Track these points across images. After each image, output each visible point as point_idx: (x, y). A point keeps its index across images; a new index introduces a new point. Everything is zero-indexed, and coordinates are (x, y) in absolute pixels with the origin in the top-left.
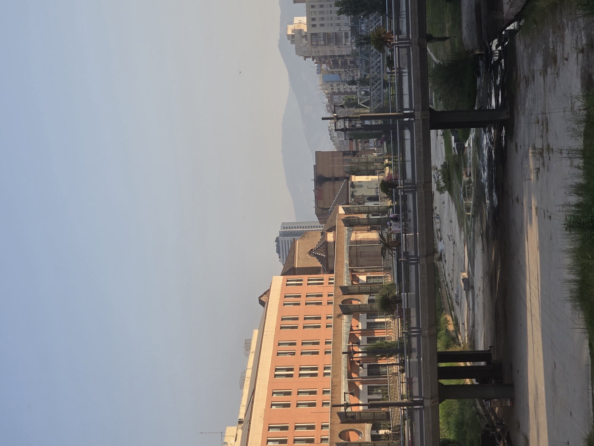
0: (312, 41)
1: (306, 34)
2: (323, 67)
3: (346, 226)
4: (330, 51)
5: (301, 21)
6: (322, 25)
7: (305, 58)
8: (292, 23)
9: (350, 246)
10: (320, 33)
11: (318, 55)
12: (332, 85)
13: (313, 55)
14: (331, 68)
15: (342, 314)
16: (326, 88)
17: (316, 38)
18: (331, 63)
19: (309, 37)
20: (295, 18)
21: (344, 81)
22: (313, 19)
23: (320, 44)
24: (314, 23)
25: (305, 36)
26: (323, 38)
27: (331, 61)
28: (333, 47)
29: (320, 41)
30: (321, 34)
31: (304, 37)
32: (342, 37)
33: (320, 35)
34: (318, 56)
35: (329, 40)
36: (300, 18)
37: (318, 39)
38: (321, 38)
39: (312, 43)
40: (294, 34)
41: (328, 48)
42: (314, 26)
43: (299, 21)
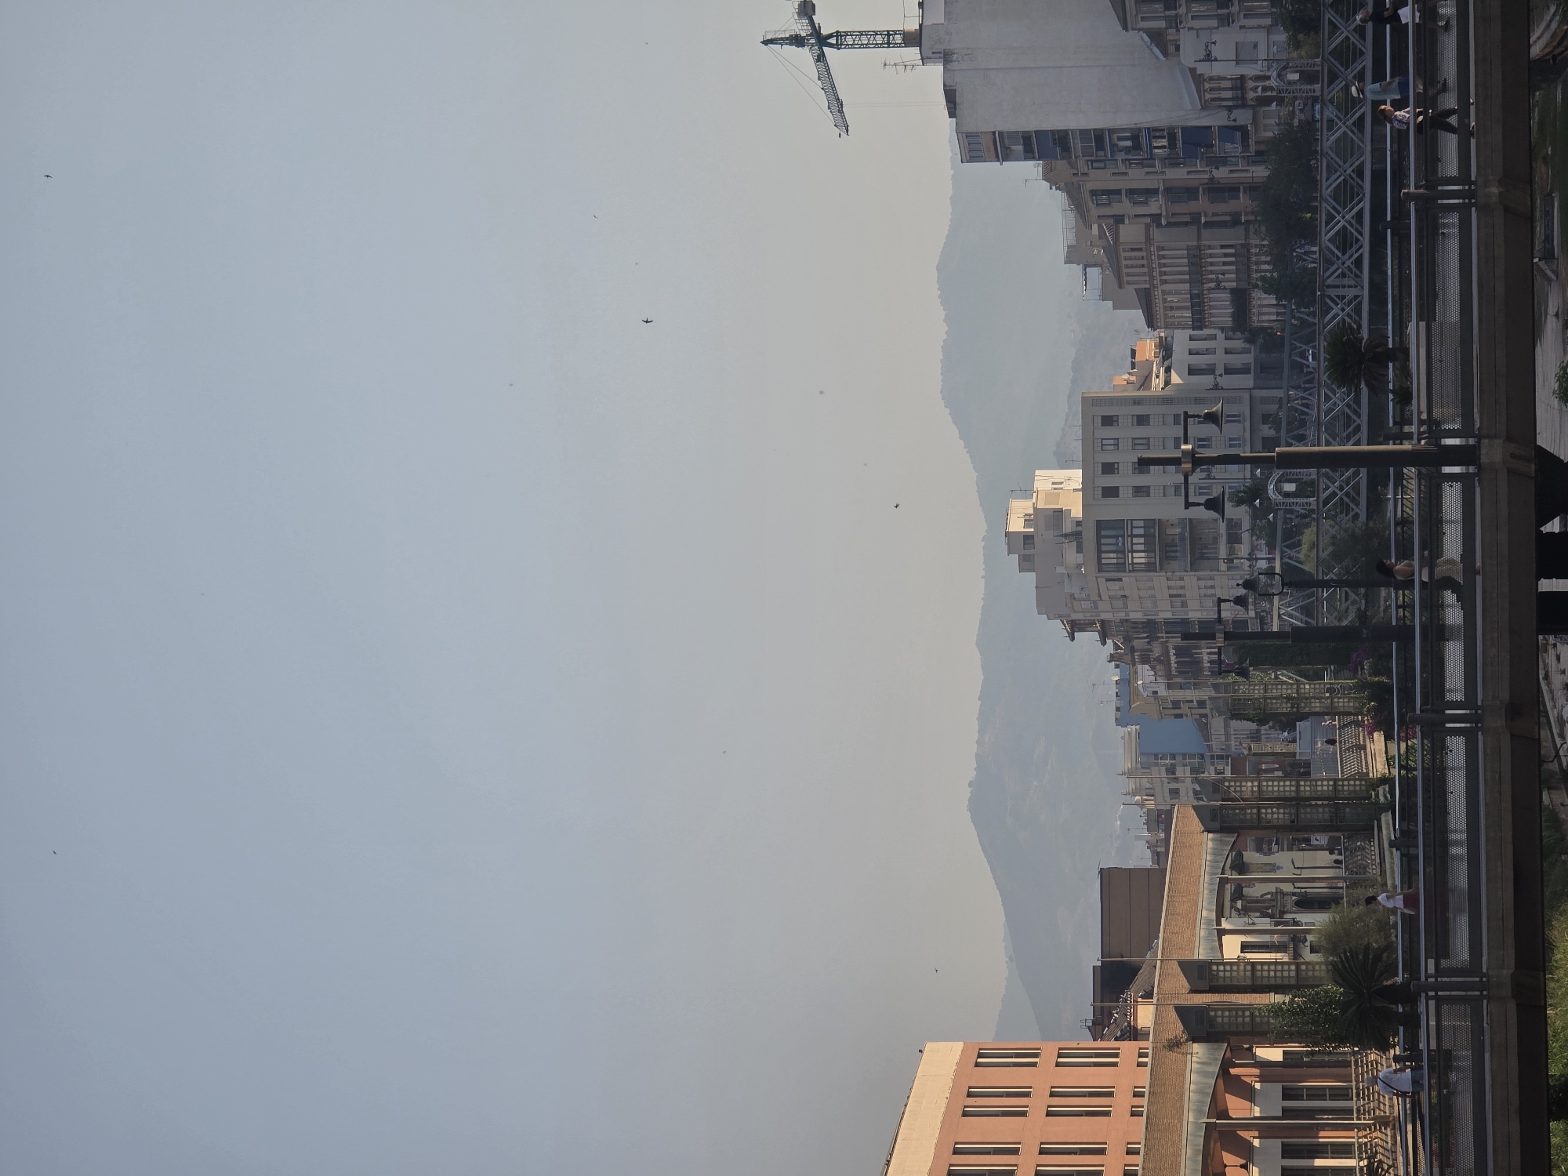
0: (1099, 552)
1: (1079, 528)
2: (1140, 682)
3: (1209, 832)
4: (1171, 596)
5: (1061, 483)
6: (1141, 491)
7: (1075, 627)
8: (1027, 492)
9: (1220, 878)
10: (1132, 520)
11: (1122, 615)
12: (1171, 770)
13: (1104, 616)
14: (1169, 686)
15: (1187, 1041)
16: (1148, 785)
17: (1116, 537)
18: (1173, 658)
19: (1089, 535)
20: (1037, 472)
21: (1220, 757)
22: (1109, 468)
23: (1133, 563)
24: (1110, 481)
25: (1076, 536)
26: (1142, 540)
27: (1172, 652)
28: (1182, 579)
29: (1133, 551)
30: (1135, 523)
31: (1072, 538)
32: (1216, 540)
33: (1132, 527)
34: (1123, 621)
35: (1167, 552)
36: (1059, 474)
37: (1123, 544)
38: (1135, 540)
39: (1099, 559)
40: (1032, 530)
41: (1160, 582)
42: (1111, 492)
43: (1054, 483)
